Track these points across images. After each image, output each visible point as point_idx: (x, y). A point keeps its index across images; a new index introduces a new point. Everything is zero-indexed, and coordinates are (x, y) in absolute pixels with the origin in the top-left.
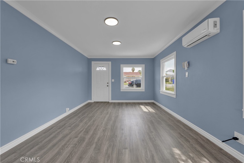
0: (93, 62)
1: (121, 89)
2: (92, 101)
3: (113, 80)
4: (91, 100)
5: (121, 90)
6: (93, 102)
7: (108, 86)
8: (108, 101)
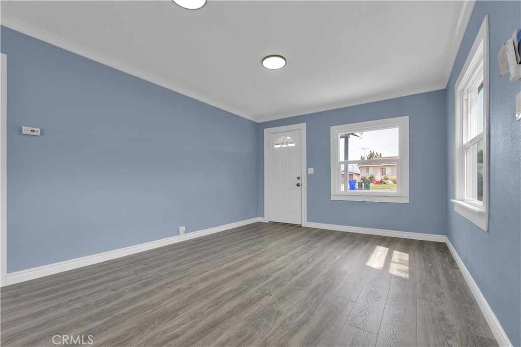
0: (266, 131)
1: (332, 193)
2: (265, 220)
3: (311, 171)
4: (264, 217)
5: (331, 196)
6: (268, 222)
7: (298, 185)
8: (298, 223)
